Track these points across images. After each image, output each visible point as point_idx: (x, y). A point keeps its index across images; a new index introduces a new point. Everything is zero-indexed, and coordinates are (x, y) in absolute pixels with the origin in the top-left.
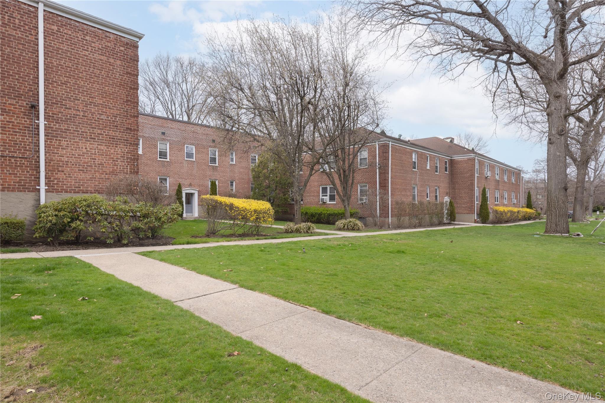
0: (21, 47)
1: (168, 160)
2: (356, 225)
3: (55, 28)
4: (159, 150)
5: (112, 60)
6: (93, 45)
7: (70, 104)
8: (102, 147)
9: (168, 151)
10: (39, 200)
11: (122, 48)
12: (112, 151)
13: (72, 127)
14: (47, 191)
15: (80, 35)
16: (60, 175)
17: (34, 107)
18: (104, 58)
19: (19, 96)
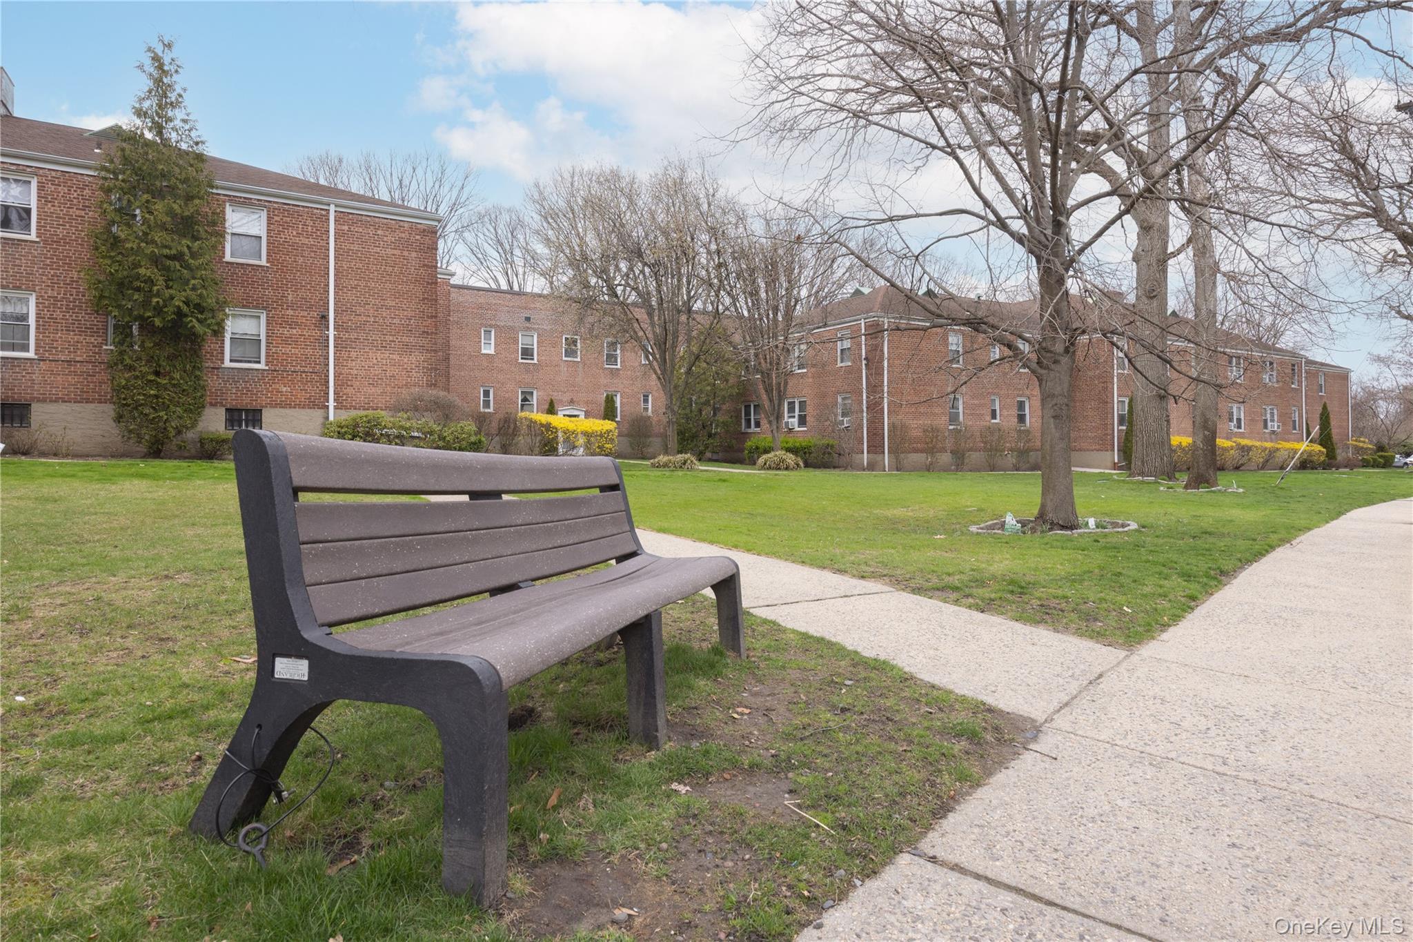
0: (313, 254)
1: (535, 361)
2: (783, 461)
3: (346, 228)
4: (520, 346)
5: (406, 253)
6: (385, 239)
7: (360, 310)
8: (394, 357)
9: (535, 347)
10: (327, 418)
11: (418, 237)
12: (406, 360)
13: (362, 336)
14: (336, 408)
15: (371, 231)
16: (349, 390)
17: (324, 318)
18: (397, 252)
19: (310, 307)
